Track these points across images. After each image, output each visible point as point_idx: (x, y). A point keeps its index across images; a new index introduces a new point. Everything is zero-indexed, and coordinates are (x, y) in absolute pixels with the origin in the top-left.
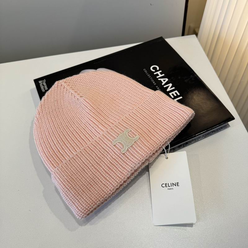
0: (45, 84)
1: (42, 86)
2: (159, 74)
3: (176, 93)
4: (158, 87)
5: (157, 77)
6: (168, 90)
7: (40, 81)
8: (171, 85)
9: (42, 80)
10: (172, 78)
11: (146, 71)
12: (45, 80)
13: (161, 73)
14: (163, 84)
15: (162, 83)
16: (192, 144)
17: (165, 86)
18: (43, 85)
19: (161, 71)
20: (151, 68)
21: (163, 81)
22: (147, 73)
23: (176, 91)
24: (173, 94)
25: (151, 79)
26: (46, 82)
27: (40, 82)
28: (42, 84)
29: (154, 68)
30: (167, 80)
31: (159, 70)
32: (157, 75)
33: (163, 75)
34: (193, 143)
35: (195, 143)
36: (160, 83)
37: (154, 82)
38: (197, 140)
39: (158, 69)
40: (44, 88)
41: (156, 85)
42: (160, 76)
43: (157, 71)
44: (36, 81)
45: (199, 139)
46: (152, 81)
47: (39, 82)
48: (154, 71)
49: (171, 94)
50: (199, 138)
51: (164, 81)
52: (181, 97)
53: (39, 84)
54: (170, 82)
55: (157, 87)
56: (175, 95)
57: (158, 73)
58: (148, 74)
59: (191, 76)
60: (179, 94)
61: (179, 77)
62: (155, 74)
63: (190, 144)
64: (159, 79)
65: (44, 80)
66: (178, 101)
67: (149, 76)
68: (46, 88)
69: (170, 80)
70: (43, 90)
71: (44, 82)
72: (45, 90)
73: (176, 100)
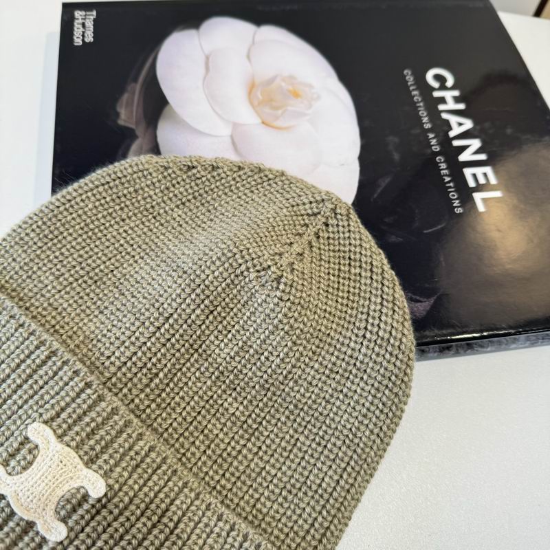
0: (90, 24)
1: (80, 26)
2: (450, 100)
3: (485, 175)
4: (433, 138)
5: (441, 107)
6: (464, 157)
7: (81, 10)
8: (476, 144)
9: (86, 11)
10: (487, 125)
11: (410, 79)
12: (94, 13)
13: (457, 100)
14: (452, 134)
15: (451, 129)
17: (456, 143)
18: (83, 25)
19: (456, 93)
20: (430, 76)
21: (454, 125)
22: (412, 85)
23: (488, 170)
24: (474, 176)
25: (420, 107)
26: (94, 20)
27: (78, 14)
28: (80, 21)
29: (438, 78)
30: (468, 124)
31: (453, 88)
32: (442, 101)
33: (461, 106)
36: (446, 128)
37: (425, 120)
38: (503, 346)
39: (450, 82)
40: (83, 36)
41: (429, 130)
42: (451, 105)
43: (443, 87)
44: (68, 9)
45: (513, 346)
46: (423, 113)
47: (74, 14)
48: (436, 85)
49: (468, 172)
50: (514, 343)
51: (460, 124)
52: (497, 194)
53: (73, 19)
54: (476, 133)
55: (431, 136)
56: (482, 181)
57: (449, 95)
58: (413, 90)
60: (493, 180)
61: (509, 131)
62: (436, 94)
63: (479, 353)
64: (444, 116)
65: (92, 11)
66: (485, 200)
67: (414, 96)
68: (89, 38)
69: (478, 127)
70: (78, 41)
71: (89, 19)
72: (83, 40)
73: (477, 196)
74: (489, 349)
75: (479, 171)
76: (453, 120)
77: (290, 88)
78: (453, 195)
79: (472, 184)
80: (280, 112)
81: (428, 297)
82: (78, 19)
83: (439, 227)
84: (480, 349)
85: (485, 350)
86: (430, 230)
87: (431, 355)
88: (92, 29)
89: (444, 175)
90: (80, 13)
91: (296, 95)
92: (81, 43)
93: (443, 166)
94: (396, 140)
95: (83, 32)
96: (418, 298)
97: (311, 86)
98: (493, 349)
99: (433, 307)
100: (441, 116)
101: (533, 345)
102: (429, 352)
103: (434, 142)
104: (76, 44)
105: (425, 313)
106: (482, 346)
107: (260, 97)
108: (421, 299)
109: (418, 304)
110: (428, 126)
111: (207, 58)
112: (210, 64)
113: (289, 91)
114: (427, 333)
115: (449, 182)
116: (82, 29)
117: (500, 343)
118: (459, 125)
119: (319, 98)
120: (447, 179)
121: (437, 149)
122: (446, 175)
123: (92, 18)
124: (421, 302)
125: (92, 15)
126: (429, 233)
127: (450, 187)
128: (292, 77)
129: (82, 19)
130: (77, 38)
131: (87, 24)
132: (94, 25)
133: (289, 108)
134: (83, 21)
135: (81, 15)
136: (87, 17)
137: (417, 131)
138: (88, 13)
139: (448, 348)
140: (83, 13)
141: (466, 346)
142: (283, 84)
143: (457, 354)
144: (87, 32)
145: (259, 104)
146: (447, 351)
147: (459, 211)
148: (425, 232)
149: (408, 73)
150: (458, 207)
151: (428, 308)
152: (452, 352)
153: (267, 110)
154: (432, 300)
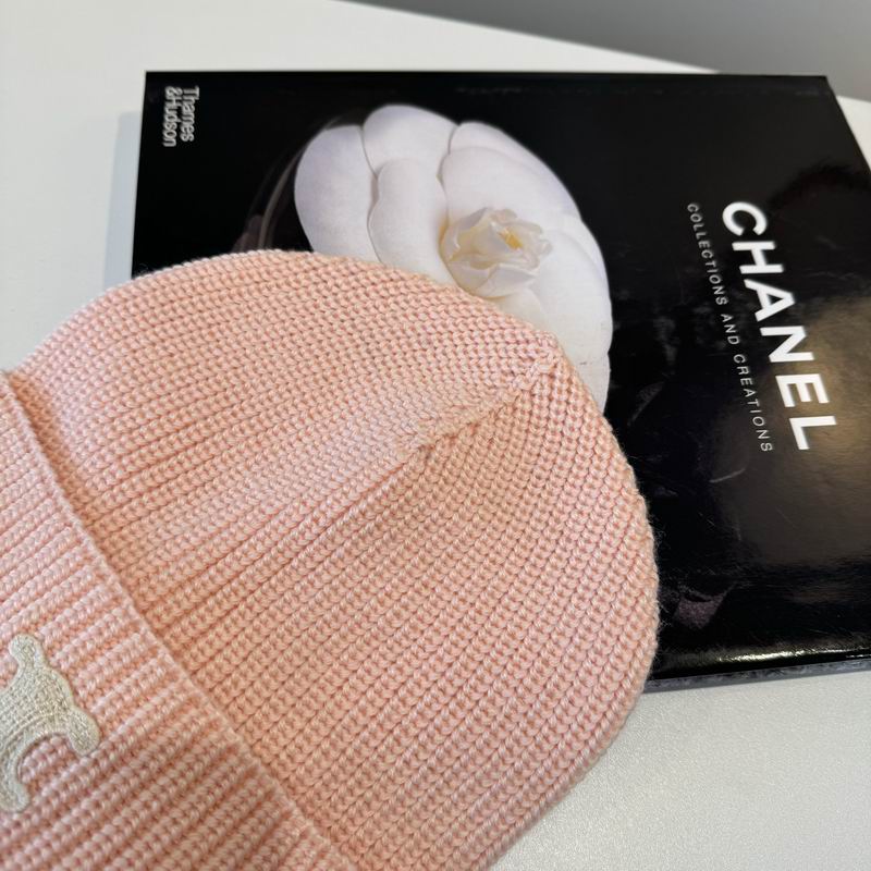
0: (189, 110)
1: (174, 114)
2: (759, 257)
3: (810, 386)
4: (729, 322)
5: (745, 269)
6: (779, 355)
7: (175, 86)
8: (797, 333)
9: (183, 88)
10: (817, 301)
11: (697, 219)
12: (197, 91)
13: (770, 257)
14: (761, 316)
15: (759, 307)
17: (766, 331)
18: (179, 112)
19: (770, 245)
20: (728, 214)
21: (764, 300)
22: (699, 230)
23: (815, 379)
24: (793, 388)
25: (711, 267)
26: (197, 104)
27: (171, 93)
28: (174, 105)
29: (744, 219)
30: (787, 300)
31: (763, 238)
32: (747, 258)
33: (777, 269)
35: (812, 675)
36: (750, 305)
37: (719, 290)
39: (761, 227)
40: (178, 130)
41: (725, 309)
42: (761, 266)
43: (750, 235)
44: (157, 83)
46: (715, 278)
47: (164, 93)
48: (738, 230)
49: (783, 382)
51: (774, 300)
52: (829, 421)
53: (163, 100)
54: (800, 316)
55: (727, 318)
56: (805, 397)
57: (757, 248)
58: (702, 238)
60: (823, 398)
62: (738, 246)
63: (786, 677)
64: (750, 284)
65: (194, 88)
66: (807, 431)
67: (703, 249)
68: (188, 135)
69: (802, 306)
70: (170, 140)
71: (190, 100)
72: (178, 138)
73: (798, 424)
74: (803, 672)
75: (801, 380)
76: (764, 291)
77: (505, 231)
78: (759, 421)
79: (789, 402)
80: (488, 271)
81: (714, 593)
82: (170, 101)
83: (736, 474)
85: (797, 672)
86: (721, 480)
88: (192, 119)
89: (746, 387)
90: (175, 91)
91: (514, 244)
92: (174, 144)
93: (745, 370)
94: (671, 324)
95: (179, 124)
96: (698, 594)
97: (538, 229)
98: (810, 672)
99: (721, 610)
100: (744, 284)
103: (731, 329)
104: (166, 145)
105: (707, 621)
107: (457, 246)
108: (703, 596)
109: (698, 605)
110: (722, 301)
111: (375, 176)
112: (380, 187)
113: (504, 237)
115: (752, 398)
116: (176, 119)
118: (772, 301)
119: (549, 249)
120: (750, 393)
121: (735, 340)
122: (749, 387)
123: (193, 99)
124: (703, 601)
125: (194, 95)
126: (719, 483)
127: (755, 407)
128: (507, 213)
129: (177, 101)
130: (170, 134)
131: (184, 111)
132: (195, 112)
133: (502, 265)
134: (179, 105)
135: (175, 95)
136: (186, 98)
137: (704, 310)
138: (186, 91)
140: (179, 91)
142: (494, 224)
144: (184, 123)
145: (454, 257)
147: (767, 447)
148: (712, 481)
149: (694, 209)
150: (765, 441)
151: (712, 613)
153: (467, 268)
154: (720, 599)
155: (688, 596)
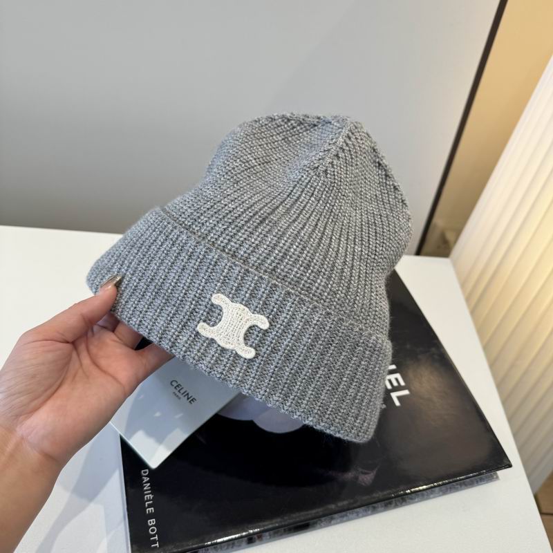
3: (397, 380)
16: (413, 503)
23: (398, 376)
24: (390, 381)
34: (417, 502)
35: (420, 501)
38: (426, 497)
45: (432, 496)
52: (406, 392)
56: (395, 384)
59: (433, 349)
60: (402, 383)
61: (408, 346)
63: (410, 503)
66: (399, 398)
73: (394, 395)
74: (416, 500)
75: (392, 377)
79: (389, 387)
81: (372, 470)
84: (410, 501)
87: (380, 509)
96: (366, 471)
99: (377, 476)
101: (445, 493)
102: (378, 507)
105: (371, 481)
106: (411, 499)
109: (366, 476)
114: (374, 495)
117: (423, 495)
124: (366, 473)
139: (390, 503)
141: (401, 501)
143: (396, 506)
146: (389, 505)
151: (373, 477)
152: (393, 505)
154: (375, 472)
155: (363, 473)
